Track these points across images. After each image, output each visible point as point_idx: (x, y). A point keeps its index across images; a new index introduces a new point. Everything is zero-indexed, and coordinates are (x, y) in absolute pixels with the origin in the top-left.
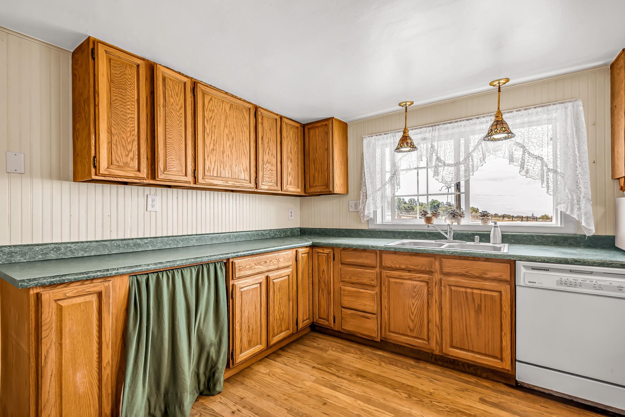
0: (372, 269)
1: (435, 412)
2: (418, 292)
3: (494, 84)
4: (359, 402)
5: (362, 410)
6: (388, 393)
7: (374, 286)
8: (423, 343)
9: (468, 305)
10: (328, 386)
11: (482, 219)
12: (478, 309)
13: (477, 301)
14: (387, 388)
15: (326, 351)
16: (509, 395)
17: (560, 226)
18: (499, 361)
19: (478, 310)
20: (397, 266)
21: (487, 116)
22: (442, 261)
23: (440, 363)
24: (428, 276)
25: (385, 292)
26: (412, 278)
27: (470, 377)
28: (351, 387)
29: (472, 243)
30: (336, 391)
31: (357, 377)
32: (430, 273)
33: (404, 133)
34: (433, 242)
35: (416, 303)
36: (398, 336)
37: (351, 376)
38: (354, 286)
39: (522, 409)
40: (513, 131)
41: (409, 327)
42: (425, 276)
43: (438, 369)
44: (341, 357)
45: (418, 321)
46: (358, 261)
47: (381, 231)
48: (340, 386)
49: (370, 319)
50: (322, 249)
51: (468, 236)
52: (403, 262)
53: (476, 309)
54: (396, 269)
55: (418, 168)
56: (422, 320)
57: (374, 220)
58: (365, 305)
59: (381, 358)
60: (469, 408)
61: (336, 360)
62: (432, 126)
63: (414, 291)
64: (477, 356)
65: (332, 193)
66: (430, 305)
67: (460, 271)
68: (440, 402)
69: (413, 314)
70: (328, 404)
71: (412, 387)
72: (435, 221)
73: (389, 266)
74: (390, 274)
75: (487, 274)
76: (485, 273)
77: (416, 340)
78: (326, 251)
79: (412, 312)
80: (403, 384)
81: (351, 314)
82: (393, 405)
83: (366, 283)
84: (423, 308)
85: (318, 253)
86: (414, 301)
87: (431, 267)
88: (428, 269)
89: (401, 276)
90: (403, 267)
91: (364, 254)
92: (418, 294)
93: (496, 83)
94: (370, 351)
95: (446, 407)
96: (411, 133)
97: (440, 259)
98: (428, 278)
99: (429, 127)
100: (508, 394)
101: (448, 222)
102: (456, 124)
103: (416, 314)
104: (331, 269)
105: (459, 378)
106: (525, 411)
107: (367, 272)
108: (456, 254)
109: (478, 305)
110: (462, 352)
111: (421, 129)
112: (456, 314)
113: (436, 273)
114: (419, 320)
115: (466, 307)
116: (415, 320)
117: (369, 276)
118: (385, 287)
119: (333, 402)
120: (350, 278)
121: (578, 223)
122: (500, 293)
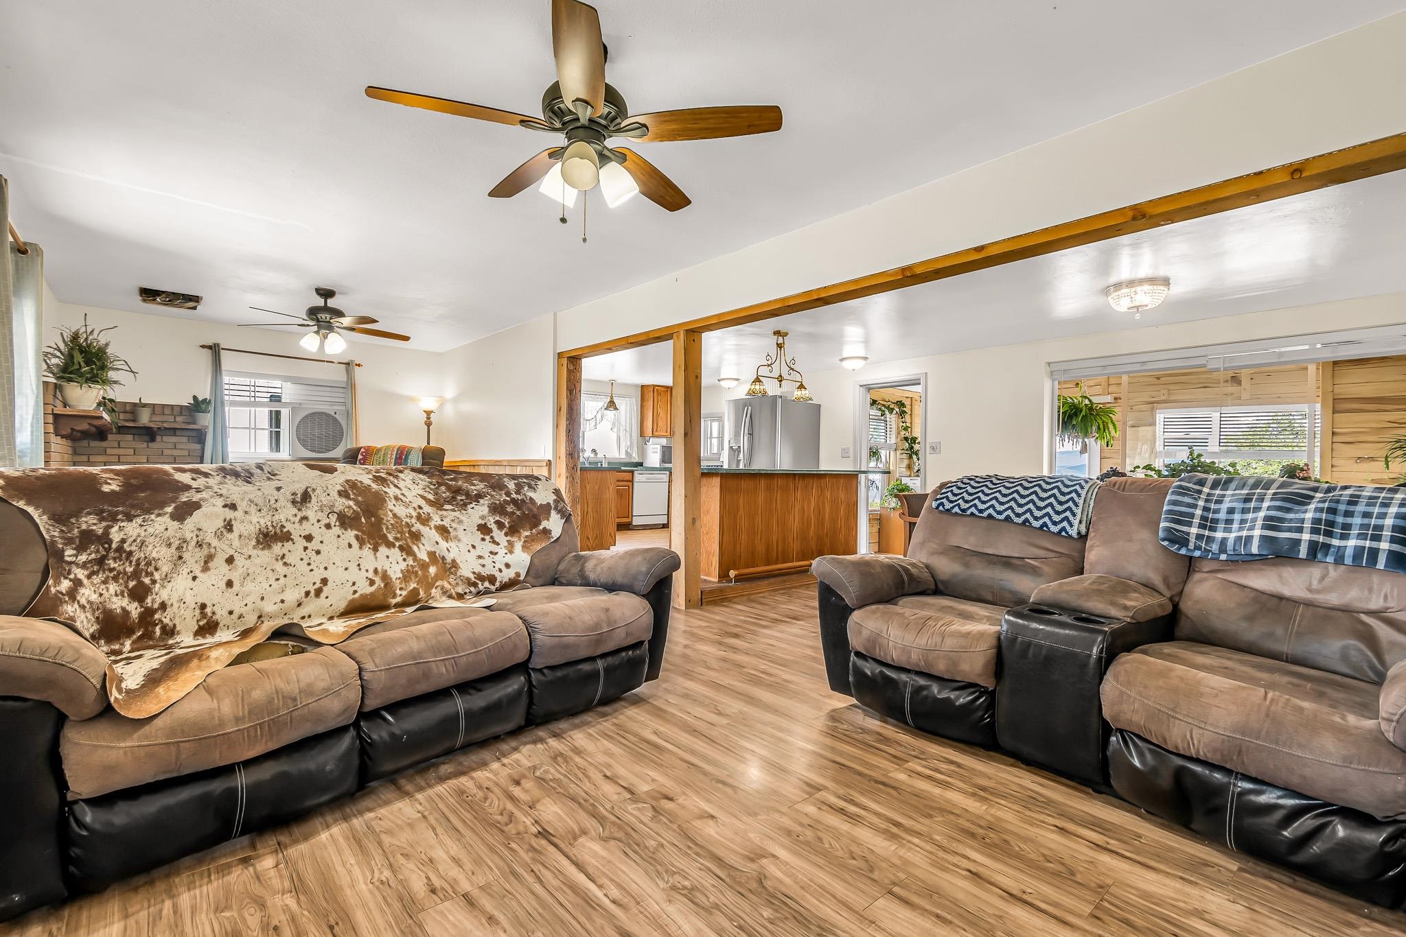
12: (620, 497)
18: (628, 518)
75: (623, 478)
100: (633, 532)
109: (620, 495)
121: (631, 456)
122: (629, 487)
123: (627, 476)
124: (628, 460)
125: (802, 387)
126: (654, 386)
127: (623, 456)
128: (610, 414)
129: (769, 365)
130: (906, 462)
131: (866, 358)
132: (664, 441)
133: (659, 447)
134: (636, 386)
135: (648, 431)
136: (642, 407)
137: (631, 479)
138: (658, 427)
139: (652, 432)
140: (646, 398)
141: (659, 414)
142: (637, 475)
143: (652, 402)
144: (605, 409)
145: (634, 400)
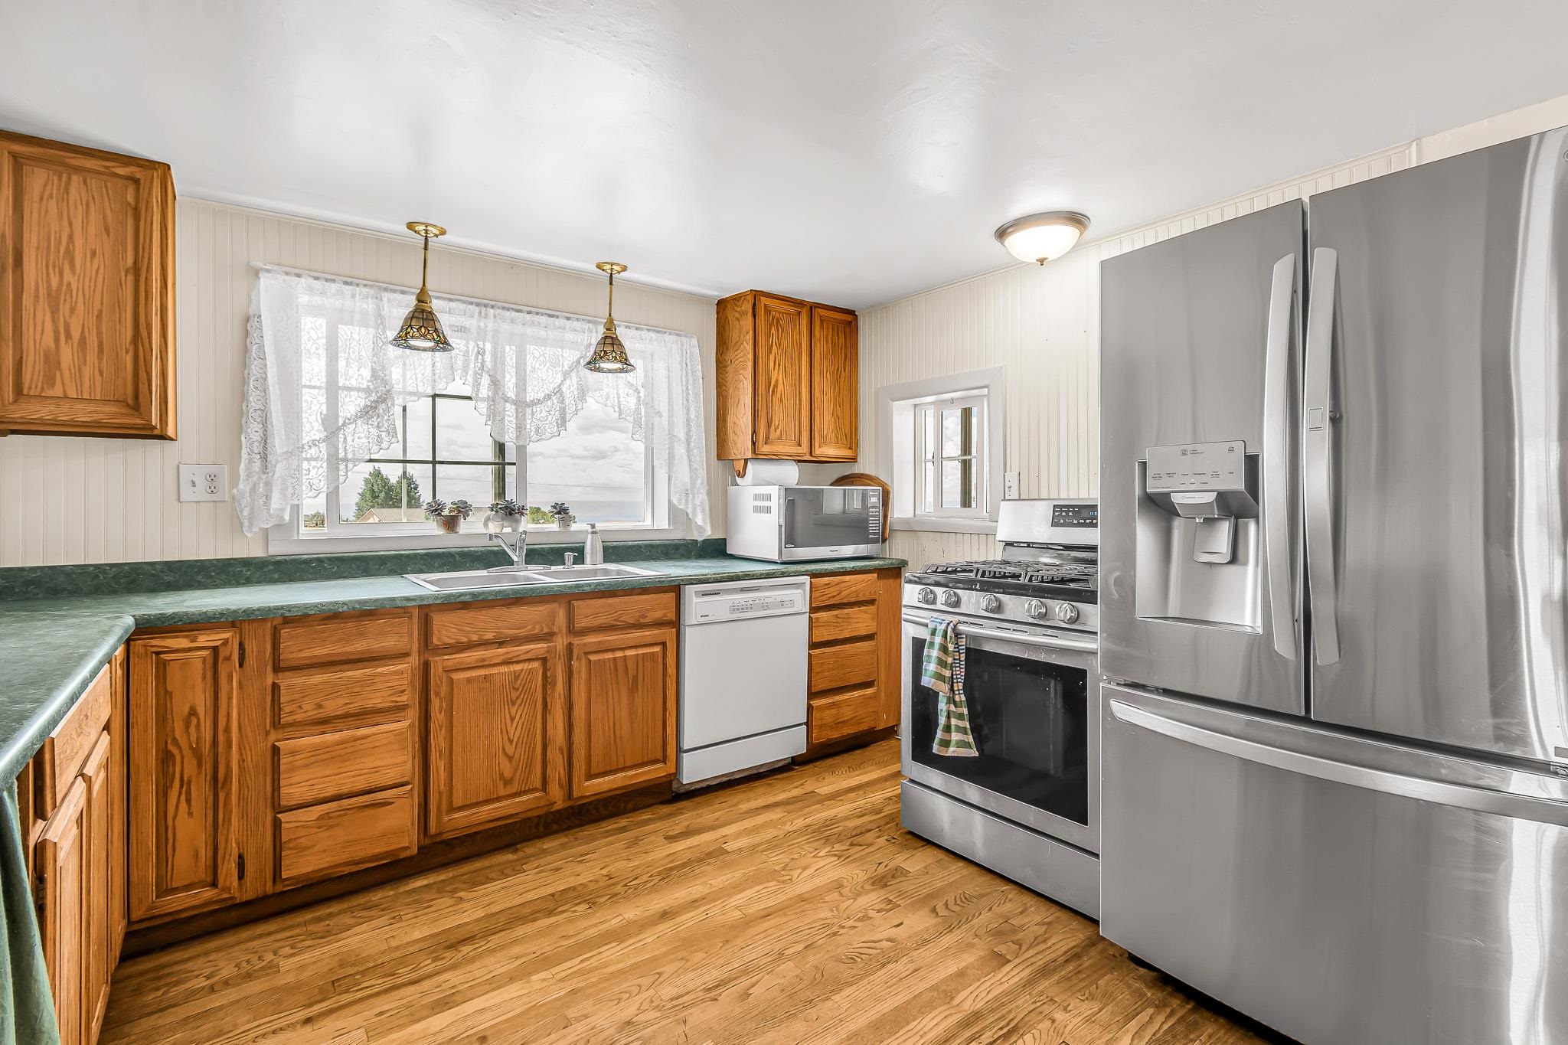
0: (395, 661)
1: (650, 893)
2: (523, 687)
3: (605, 268)
4: (534, 978)
5: (563, 980)
6: (556, 926)
7: (403, 708)
8: (534, 798)
9: (618, 683)
10: (425, 1013)
11: (562, 519)
12: (632, 685)
13: (631, 671)
14: (539, 922)
15: (272, 968)
16: (682, 814)
17: (667, 527)
18: (661, 765)
19: (633, 688)
20: (475, 638)
21: (583, 320)
22: (574, 606)
23: (555, 827)
24: (545, 645)
25: (440, 713)
26: (511, 658)
27: (616, 821)
28: (477, 973)
29: (560, 568)
30: (458, 1005)
31: (456, 950)
32: (549, 636)
33: (420, 300)
34: (484, 573)
35: (519, 713)
36: (474, 810)
37: (436, 959)
38: (327, 728)
39: (712, 819)
40: (632, 361)
41: (502, 776)
42: (540, 647)
43: (561, 839)
44: (343, 950)
45: (523, 753)
46: (348, 649)
47: (320, 560)
48: (454, 991)
49: (393, 803)
50: (187, 637)
51: (543, 555)
52: (488, 624)
53: (630, 686)
54: (470, 646)
55: (434, 397)
56: (531, 749)
58: (376, 770)
59: (441, 889)
60: (672, 858)
61: (342, 965)
62: (478, 305)
63: (514, 688)
64: (631, 773)
65: (157, 432)
66: (549, 707)
67: (605, 621)
68: (637, 878)
69: (511, 741)
70: (487, 1033)
71: (574, 888)
72: (464, 527)
73: (453, 641)
74: (457, 660)
75: (647, 617)
76: (643, 615)
77: (517, 800)
78: (206, 639)
79: (509, 738)
80: (553, 895)
81: (320, 818)
82: (593, 932)
83: (379, 706)
84: (533, 721)
85: (158, 653)
86: (513, 710)
87: (553, 624)
88: (546, 630)
89: (483, 660)
90: (489, 636)
91: (370, 625)
92: (523, 692)
93: (608, 267)
94: (392, 893)
95: (651, 876)
96: (438, 307)
97: (570, 603)
98: (546, 649)
99: (471, 303)
100: (679, 812)
101: (493, 528)
102: (528, 317)
103: (519, 737)
104: (230, 698)
105: (607, 831)
106: (718, 819)
107: (382, 674)
108: (602, 588)
109: (633, 677)
110: (606, 778)
111: (451, 303)
112: (598, 709)
113: (560, 635)
114: (525, 752)
115: (614, 687)
116: (515, 756)
117: (389, 685)
118: (441, 702)
119: (493, 1022)
120: (319, 706)
121: (689, 521)
122: (664, 644)
123: (658, 606)
124: (678, 535)
126: (757, 295)
127: (663, 523)
128: (609, 384)
132: (790, 474)
133: (774, 491)
134: (699, 299)
135: (741, 443)
136: (721, 366)
137: (672, 616)
138: (772, 429)
139: (754, 443)
140: (734, 335)
141: (776, 386)
142: (695, 600)
143: (749, 347)
144: (589, 363)
145: (694, 342)
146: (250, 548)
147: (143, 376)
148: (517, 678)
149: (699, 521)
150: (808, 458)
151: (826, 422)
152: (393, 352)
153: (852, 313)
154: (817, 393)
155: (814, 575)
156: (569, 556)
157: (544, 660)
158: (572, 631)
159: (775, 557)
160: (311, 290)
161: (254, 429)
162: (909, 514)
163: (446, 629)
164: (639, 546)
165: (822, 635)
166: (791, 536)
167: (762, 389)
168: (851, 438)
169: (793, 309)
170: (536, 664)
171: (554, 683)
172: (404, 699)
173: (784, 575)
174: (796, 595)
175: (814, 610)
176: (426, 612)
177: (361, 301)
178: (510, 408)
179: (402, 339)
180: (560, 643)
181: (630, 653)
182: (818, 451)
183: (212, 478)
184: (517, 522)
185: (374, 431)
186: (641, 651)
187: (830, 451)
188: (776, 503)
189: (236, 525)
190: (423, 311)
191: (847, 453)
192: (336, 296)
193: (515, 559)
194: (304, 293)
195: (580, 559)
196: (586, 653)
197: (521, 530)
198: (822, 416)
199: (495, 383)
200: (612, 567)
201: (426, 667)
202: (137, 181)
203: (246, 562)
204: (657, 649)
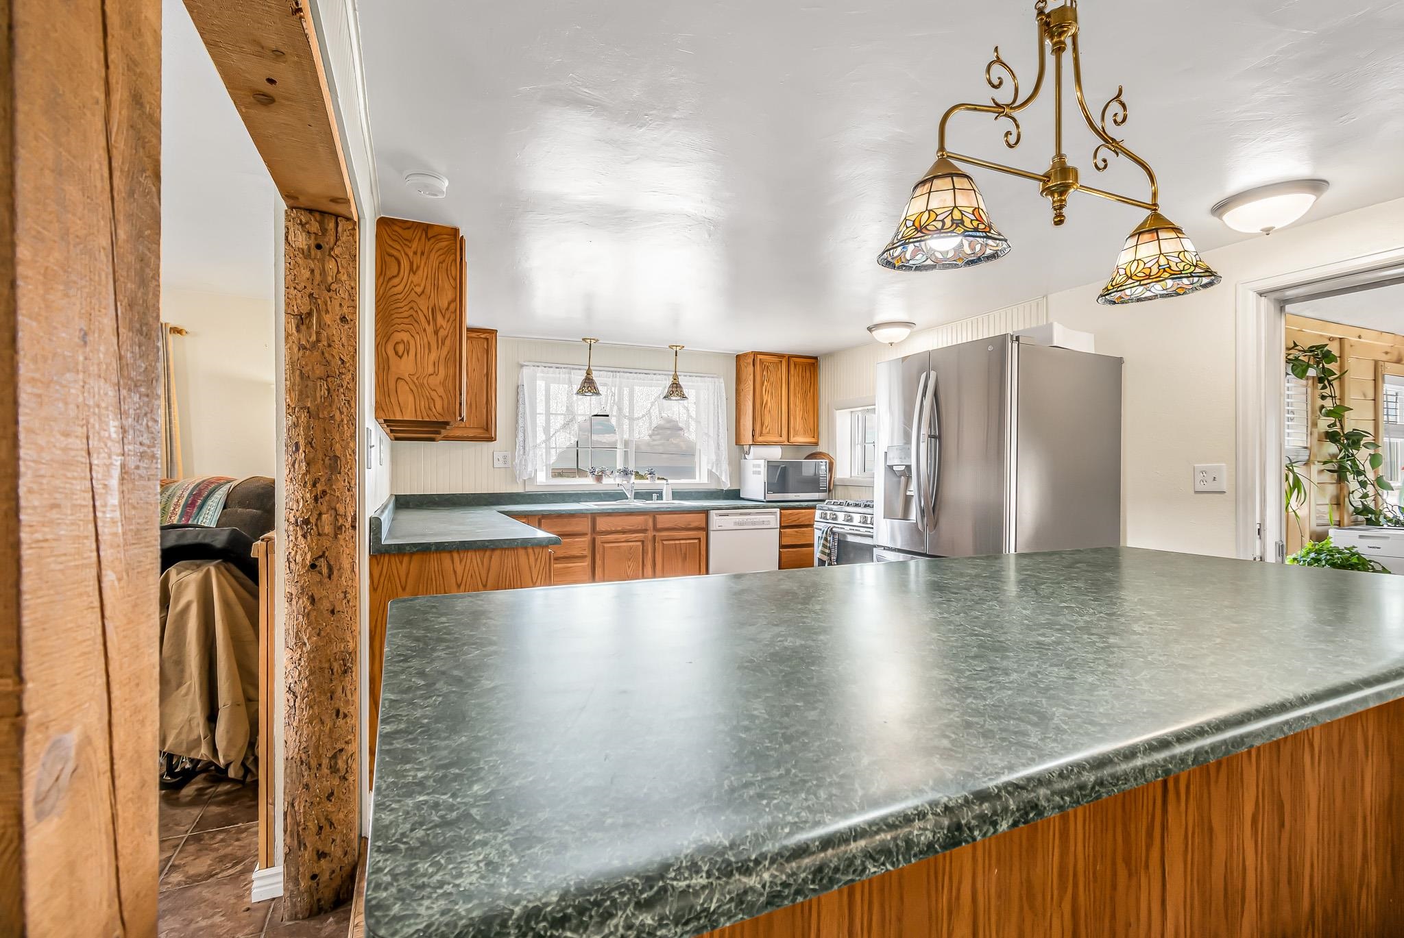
0: (583, 537)
2: (634, 553)
3: (673, 347)
7: (585, 557)
9: (677, 556)
12: (684, 558)
13: (684, 551)
17: (708, 482)
20: (614, 529)
22: (656, 518)
24: (643, 535)
25: (600, 560)
26: (628, 539)
29: (650, 502)
32: (644, 531)
33: (588, 373)
34: (616, 503)
35: (632, 565)
40: (687, 395)
42: (641, 535)
46: (564, 530)
47: (545, 495)
51: (642, 495)
54: (612, 532)
57: (532, 479)
63: (630, 553)
65: (492, 438)
67: (670, 525)
72: (606, 480)
73: (605, 530)
74: (607, 538)
75: (692, 525)
76: (689, 524)
79: (627, 576)
84: (638, 569)
86: (629, 563)
87: (646, 525)
88: (643, 528)
89: (617, 539)
90: (619, 529)
91: (575, 520)
92: (634, 556)
93: (675, 347)
96: (595, 376)
97: (655, 516)
98: (643, 537)
99: (608, 371)
101: (619, 481)
107: (578, 542)
108: (669, 510)
109: (684, 554)
113: (650, 530)
115: (675, 557)
121: (718, 479)
122: (699, 539)
123: (698, 520)
124: (713, 486)
125: (1156, 225)
126: (755, 354)
128: (675, 406)
129: (999, 109)
130: (1331, 490)
131: (1315, 185)
132: (774, 452)
133: (762, 462)
134: (727, 355)
135: (747, 437)
136: (738, 392)
137: (704, 525)
138: (764, 428)
139: (753, 436)
140: (743, 377)
141: (766, 403)
142: (715, 518)
143: (751, 383)
144: (665, 397)
145: (722, 380)
146: (518, 489)
147: (489, 417)
148: (631, 549)
149: (723, 479)
150: (786, 443)
151: (798, 423)
152: (575, 397)
153: (816, 358)
154: (792, 406)
155: (782, 508)
156: (655, 496)
157: (643, 542)
158: (655, 529)
159: (762, 499)
160: (543, 372)
161: (520, 435)
162: (847, 476)
163: (602, 524)
164: (691, 492)
165: (786, 541)
166: (771, 487)
167: (758, 405)
168: (815, 431)
169: (776, 359)
170: (639, 543)
171: (647, 553)
172: (585, 553)
173: (764, 507)
174: (772, 519)
175: (781, 527)
176: (594, 516)
177: (562, 374)
178: (626, 421)
179: (581, 392)
180: (650, 534)
181: (682, 542)
182: (792, 439)
183: (505, 457)
184: (630, 478)
185: (568, 436)
186: (688, 541)
187: (801, 439)
188: (763, 470)
189: (514, 479)
190: (589, 379)
191: (813, 440)
192: (552, 373)
193: (629, 496)
194: (539, 372)
195: (660, 497)
196: (662, 540)
197: (631, 482)
198: (795, 418)
199: (620, 410)
200: (676, 502)
201: (594, 541)
202: (487, 339)
203: (518, 494)
204: (696, 541)
